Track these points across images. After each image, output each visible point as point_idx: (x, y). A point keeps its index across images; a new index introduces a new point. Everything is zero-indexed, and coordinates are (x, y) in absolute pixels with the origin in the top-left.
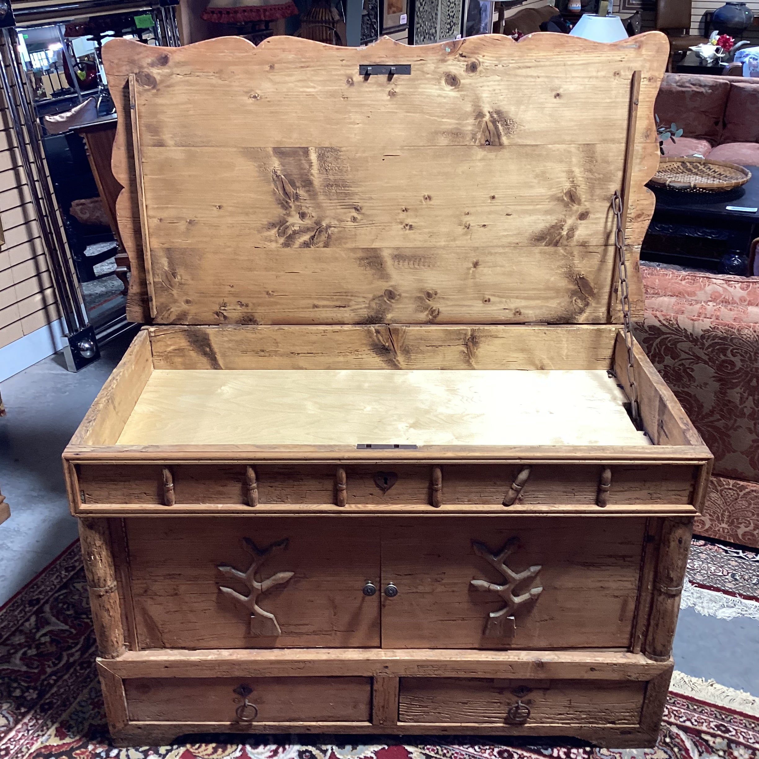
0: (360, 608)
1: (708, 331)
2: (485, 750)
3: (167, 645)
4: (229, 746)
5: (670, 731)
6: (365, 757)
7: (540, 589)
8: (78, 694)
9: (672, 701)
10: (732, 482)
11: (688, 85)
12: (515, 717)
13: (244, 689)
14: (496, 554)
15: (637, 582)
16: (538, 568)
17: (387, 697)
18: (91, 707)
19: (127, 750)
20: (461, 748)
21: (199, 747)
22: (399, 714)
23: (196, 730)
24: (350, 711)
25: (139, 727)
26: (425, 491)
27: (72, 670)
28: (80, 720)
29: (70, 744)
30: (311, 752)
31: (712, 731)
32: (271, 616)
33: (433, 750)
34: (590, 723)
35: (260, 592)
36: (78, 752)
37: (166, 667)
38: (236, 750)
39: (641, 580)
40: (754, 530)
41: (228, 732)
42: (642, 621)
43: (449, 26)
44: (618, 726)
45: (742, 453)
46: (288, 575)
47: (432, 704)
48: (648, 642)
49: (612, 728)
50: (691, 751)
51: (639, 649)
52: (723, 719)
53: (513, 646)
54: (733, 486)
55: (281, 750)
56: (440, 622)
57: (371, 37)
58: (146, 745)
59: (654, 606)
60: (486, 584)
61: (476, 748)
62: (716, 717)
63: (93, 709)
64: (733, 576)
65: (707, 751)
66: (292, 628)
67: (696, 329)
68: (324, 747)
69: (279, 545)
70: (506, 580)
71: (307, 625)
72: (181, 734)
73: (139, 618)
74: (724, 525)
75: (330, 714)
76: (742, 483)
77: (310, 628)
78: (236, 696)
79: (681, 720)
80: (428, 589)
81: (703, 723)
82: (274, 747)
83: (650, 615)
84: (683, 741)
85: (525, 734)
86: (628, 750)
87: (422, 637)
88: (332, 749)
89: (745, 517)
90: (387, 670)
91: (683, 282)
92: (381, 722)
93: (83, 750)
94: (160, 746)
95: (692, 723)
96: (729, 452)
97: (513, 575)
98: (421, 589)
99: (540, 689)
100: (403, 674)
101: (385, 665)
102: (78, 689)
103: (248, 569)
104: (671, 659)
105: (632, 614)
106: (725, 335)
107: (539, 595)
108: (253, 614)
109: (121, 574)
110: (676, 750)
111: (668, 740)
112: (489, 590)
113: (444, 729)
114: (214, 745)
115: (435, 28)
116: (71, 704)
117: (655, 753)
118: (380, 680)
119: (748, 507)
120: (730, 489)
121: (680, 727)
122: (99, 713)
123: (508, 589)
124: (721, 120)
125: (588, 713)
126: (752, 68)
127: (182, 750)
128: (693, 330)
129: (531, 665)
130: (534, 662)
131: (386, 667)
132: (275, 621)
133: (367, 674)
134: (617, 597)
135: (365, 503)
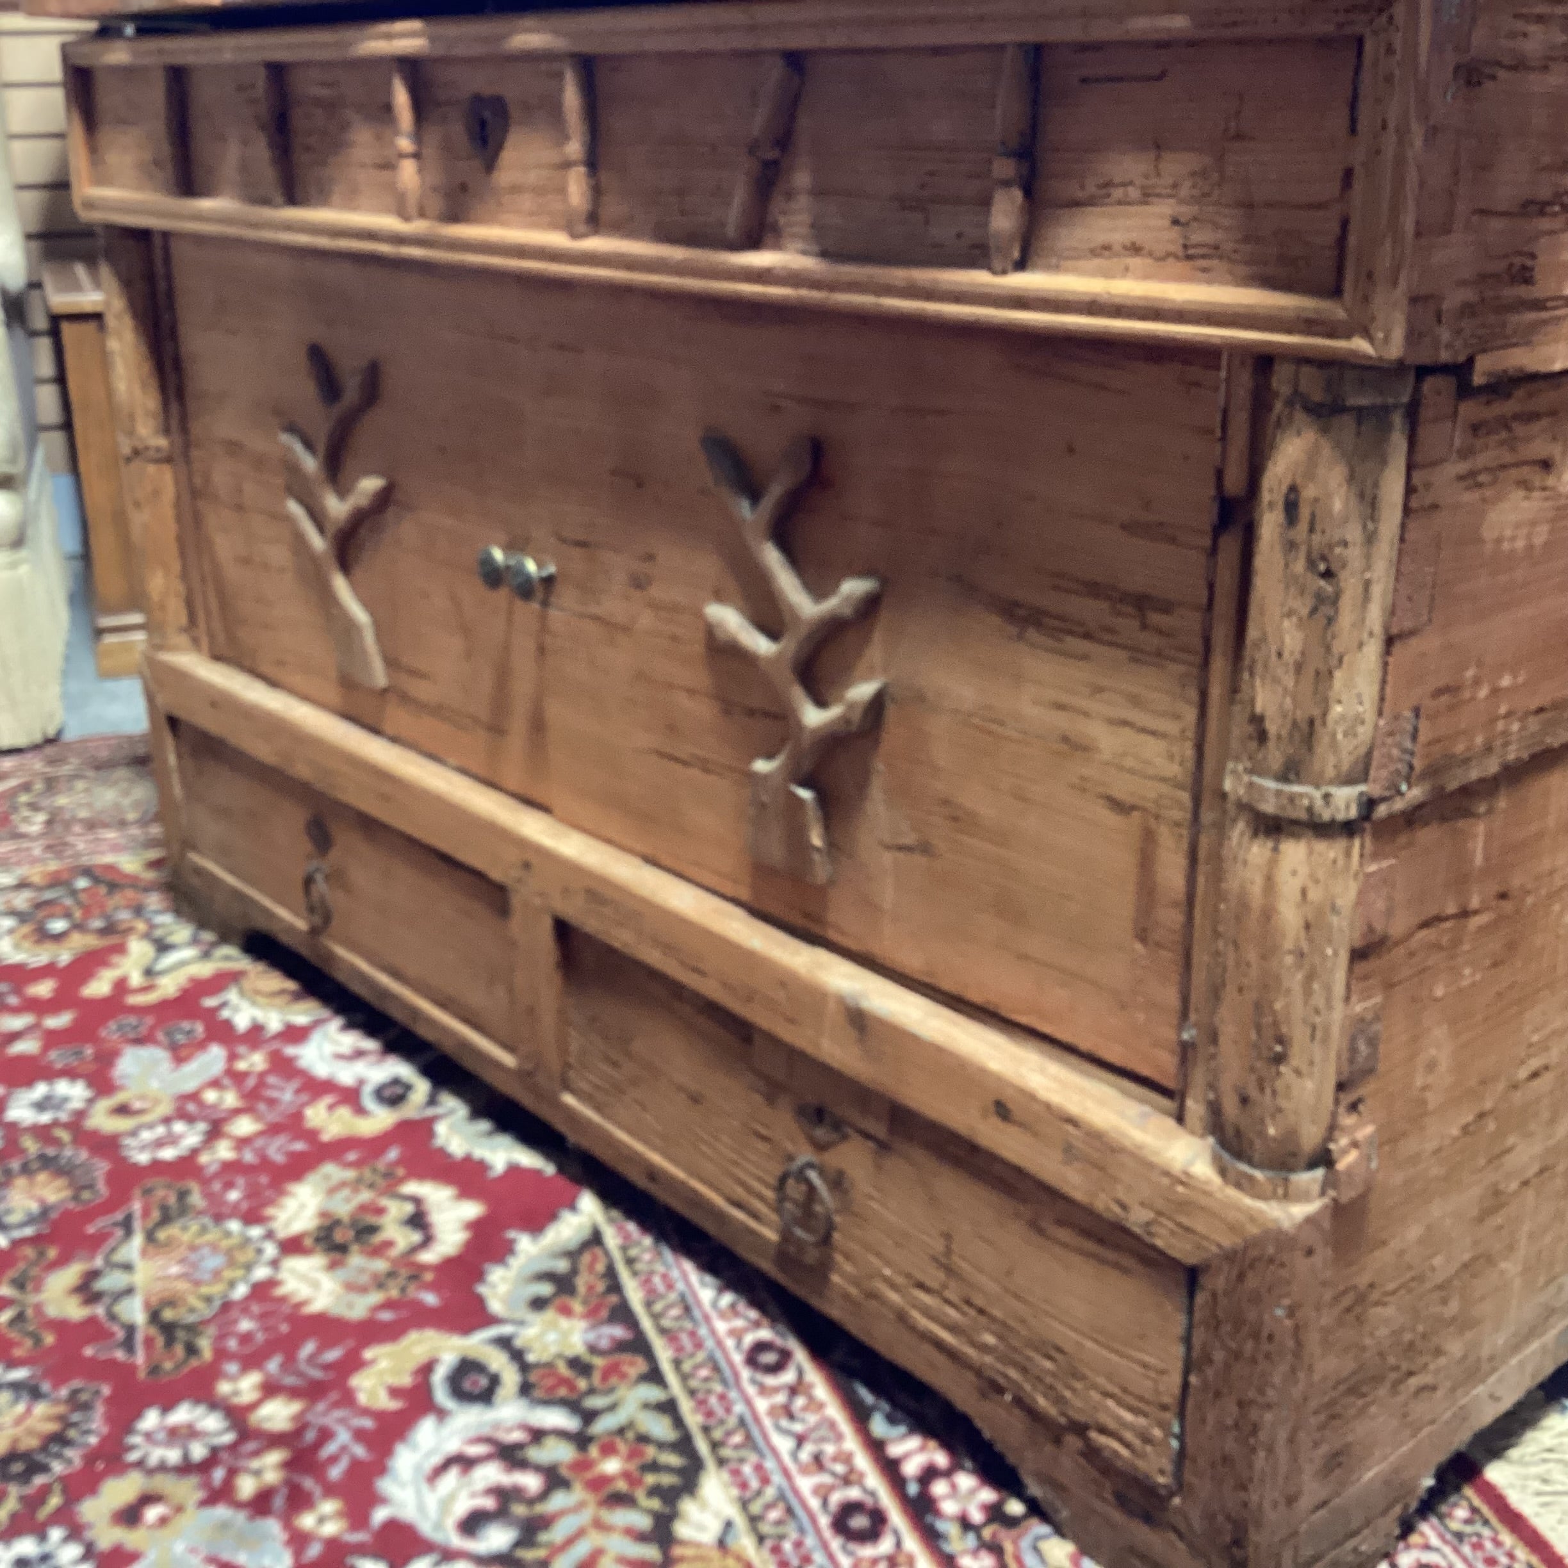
2: (740, 1317)
3: (246, 662)
6: (480, 1160)
7: (870, 689)
13: (319, 827)
14: (752, 500)
15: (1187, 749)
16: (864, 586)
19: (183, 926)
20: (693, 1275)
23: (264, 924)
24: (482, 995)
25: (199, 872)
29: (140, 880)
30: (410, 1090)
33: (627, 1238)
36: (130, 894)
39: (1199, 738)
41: (304, 953)
42: (1205, 963)
46: (376, 483)
47: (628, 1064)
55: (374, 1057)
56: (655, 759)
61: (728, 1298)
66: (405, 681)
68: (446, 1098)
70: (778, 615)
71: (427, 677)
77: (432, 693)
78: (311, 847)
80: (621, 612)
85: (835, 1314)
88: (453, 1110)
90: (529, 879)
92: (530, 1067)
93: (139, 895)
94: (227, 944)
97: (796, 594)
99: (863, 1134)
100: (564, 909)
101: (525, 856)
105: (1178, 918)
113: (653, 1172)
114: (295, 987)
118: (519, 912)
123: (782, 654)
127: (241, 966)
129: (832, 1006)
130: (841, 1000)
131: (527, 866)
132: (369, 638)
133: (496, 875)
134: (1119, 807)
135: (452, 220)
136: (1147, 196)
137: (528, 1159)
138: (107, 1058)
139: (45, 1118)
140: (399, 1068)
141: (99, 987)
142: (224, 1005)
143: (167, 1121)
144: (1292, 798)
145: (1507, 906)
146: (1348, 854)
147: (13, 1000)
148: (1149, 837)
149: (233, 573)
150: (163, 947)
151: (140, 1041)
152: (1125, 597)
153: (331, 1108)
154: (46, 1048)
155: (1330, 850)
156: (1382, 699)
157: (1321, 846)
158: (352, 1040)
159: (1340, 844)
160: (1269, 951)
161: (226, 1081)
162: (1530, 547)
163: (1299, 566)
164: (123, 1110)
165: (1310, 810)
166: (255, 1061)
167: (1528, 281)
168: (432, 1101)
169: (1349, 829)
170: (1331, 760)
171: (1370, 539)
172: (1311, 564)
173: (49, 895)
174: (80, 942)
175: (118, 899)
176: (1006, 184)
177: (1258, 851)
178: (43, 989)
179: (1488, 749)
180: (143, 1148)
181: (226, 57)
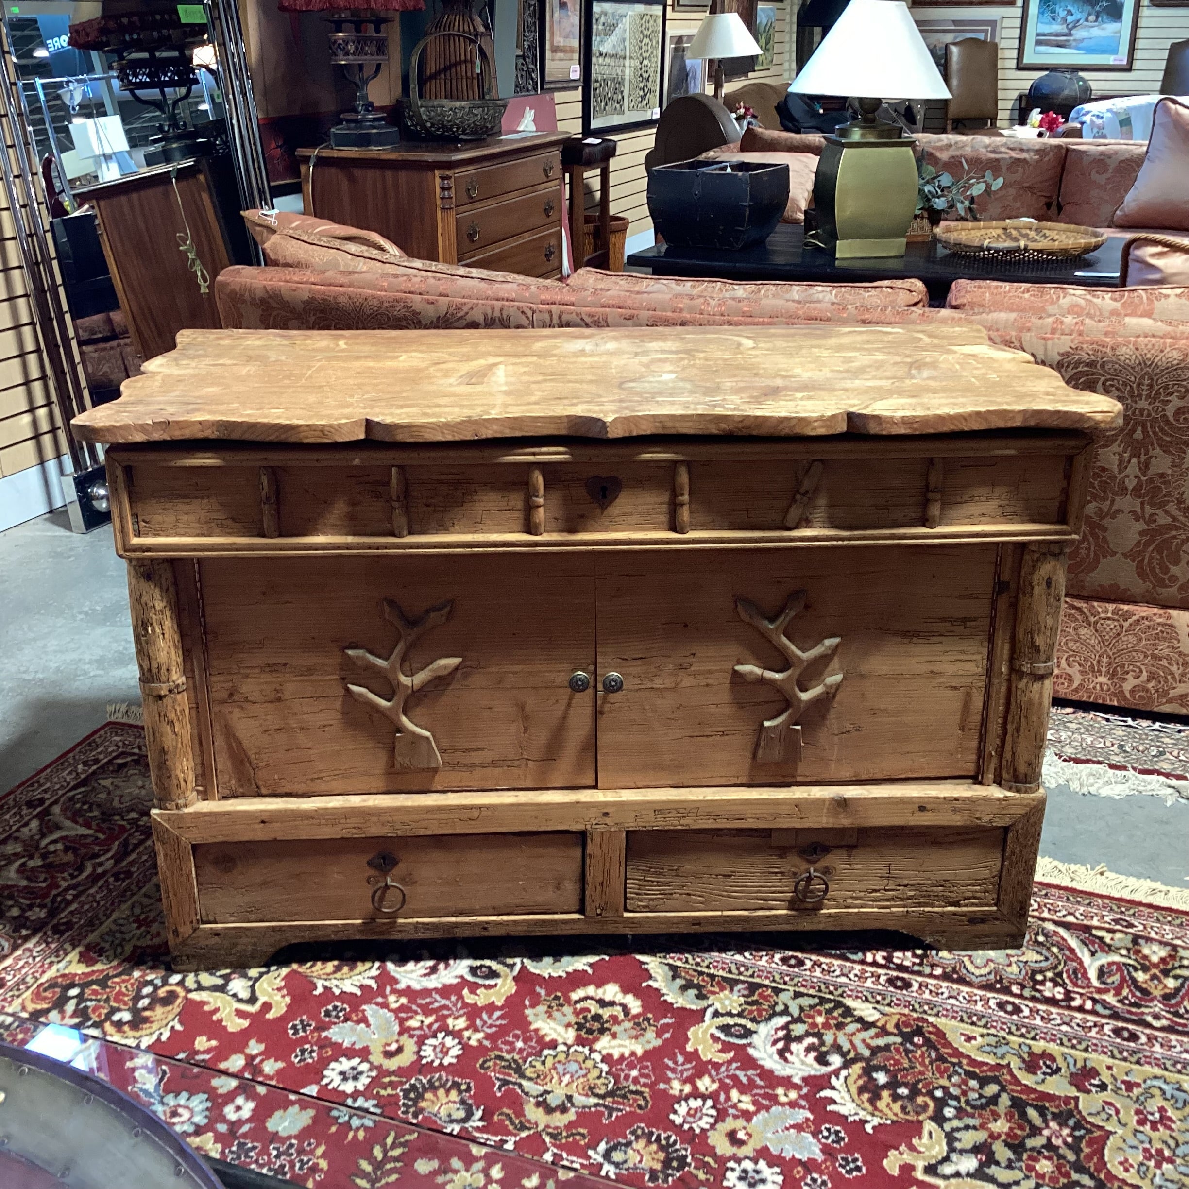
0: (565, 717)
1: (1067, 354)
2: (761, 957)
3: (264, 791)
4: (359, 964)
5: (1043, 929)
6: (575, 971)
7: (839, 677)
8: (113, 911)
9: (1044, 892)
10: (1111, 607)
11: (1003, 149)
12: (805, 897)
13: (384, 858)
14: (772, 620)
15: (985, 662)
16: (836, 641)
17: (607, 865)
18: (135, 925)
19: (196, 976)
20: (723, 955)
21: (311, 967)
22: (626, 898)
23: (307, 936)
24: (548, 896)
25: (217, 934)
26: (664, 508)
27: (101, 883)
28: (117, 942)
29: (103, 971)
30: (489, 967)
31: (1107, 926)
32: (427, 734)
33: (680, 959)
34: (920, 905)
35: (410, 691)
36: (116, 980)
37: (263, 822)
38: (370, 968)
39: (990, 658)
40: (1148, 681)
41: (358, 937)
42: (994, 728)
43: (641, 93)
44: (965, 909)
45: (1125, 555)
46: (454, 661)
47: (678, 880)
48: (1004, 763)
49: (955, 914)
50: (1077, 951)
51: (991, 776)
52: (1122, 912)
53: (799, 779)
54: (1113, 613)
55: (442, 966)
56: (688, 740)
57: (528, 90)
58: (226, 968)
59: (1013, 700)
60: (758, 671)
61: (747, 954)
62: (1112, 910)
63: (138, 928)
64: (1121, 747)
65: (1103, 950)
66: (459, 757)
67: (1049, 353)
68: (510, 961)
69: (441, 609)
70: (788, 663)
71: (482, 749)
72: (284, 944)
73: (220, 742)
74: (1102, 679)
75: (518, 901)
76: (1126, 607)
77: (487, 756)
78: (372, 872)
79: (1058, 914)
80: (669, 683)
81: (1092, 917)
82: (431, 963)
83: (1005, 718)
84: (1063, 939)
85: (821, 927)
86: (980, 952)
87: (659, 767)
88: (522, 963)
89: (1133, 662)
90: (607, 820)
91: (1027, 296)
92: (599, 911)
93: (124, 977)
94: (250, 968)
95: (1077, 918)
96: (1105, 557)
97: (798, 652)
98: (658, 683)
99: (842, 847)
100: (632, 825)
101: (605, 810)
102: (113, 904)
103: (391, 654)
104: (1041, 790)
105: (979, 717)
106: (1093, 358)
107: (838, 686)
108: (399, 731)
109: (192, 664)
110: (1055, 950)
111: (1041, 939)
112: (762, 680)
113: (697, 922)
114: (336, 963)
115: (622, 92)
116: (101, 924)
117: (1023, 954)
118: (597, 839)
119: (1137, 644)
120: (1109, 619)
121: (1056, 923)
122: (148, 932)
123: (789, 677)
124: (1055, 204)
125: (917, 887)
126: (1095, 130)
127: (285, 971)
128: (1045, 354)
129: (827, 803)
130: (833, 799)
131: (606, 814)
132: (433, 742)
133: (576, 828)
135: (572, 531)
136: (988, 499)
137: (590, 959)
139: (365, 1080)
140: (462, 963)
141: (236, 1024)
142: (327, 988)
143: (421, 1043)
147: (204, 1056)
148: (968, 695)
150: (218, 989)
151: (322, 1029)
152: (957, 620)
153: (474, 993)
154: (284, 1060)
158: (415, 967)
161: (403, 1015)
164: (391, 1054)
166: (396, 1000)
168: (509, 965)
173: (69, 1009)
174: (163, 1013)
175: (121, 987)
176: (936, 501)
178: (205, 1043)
180: (440, 1058)
181: (357, 462)
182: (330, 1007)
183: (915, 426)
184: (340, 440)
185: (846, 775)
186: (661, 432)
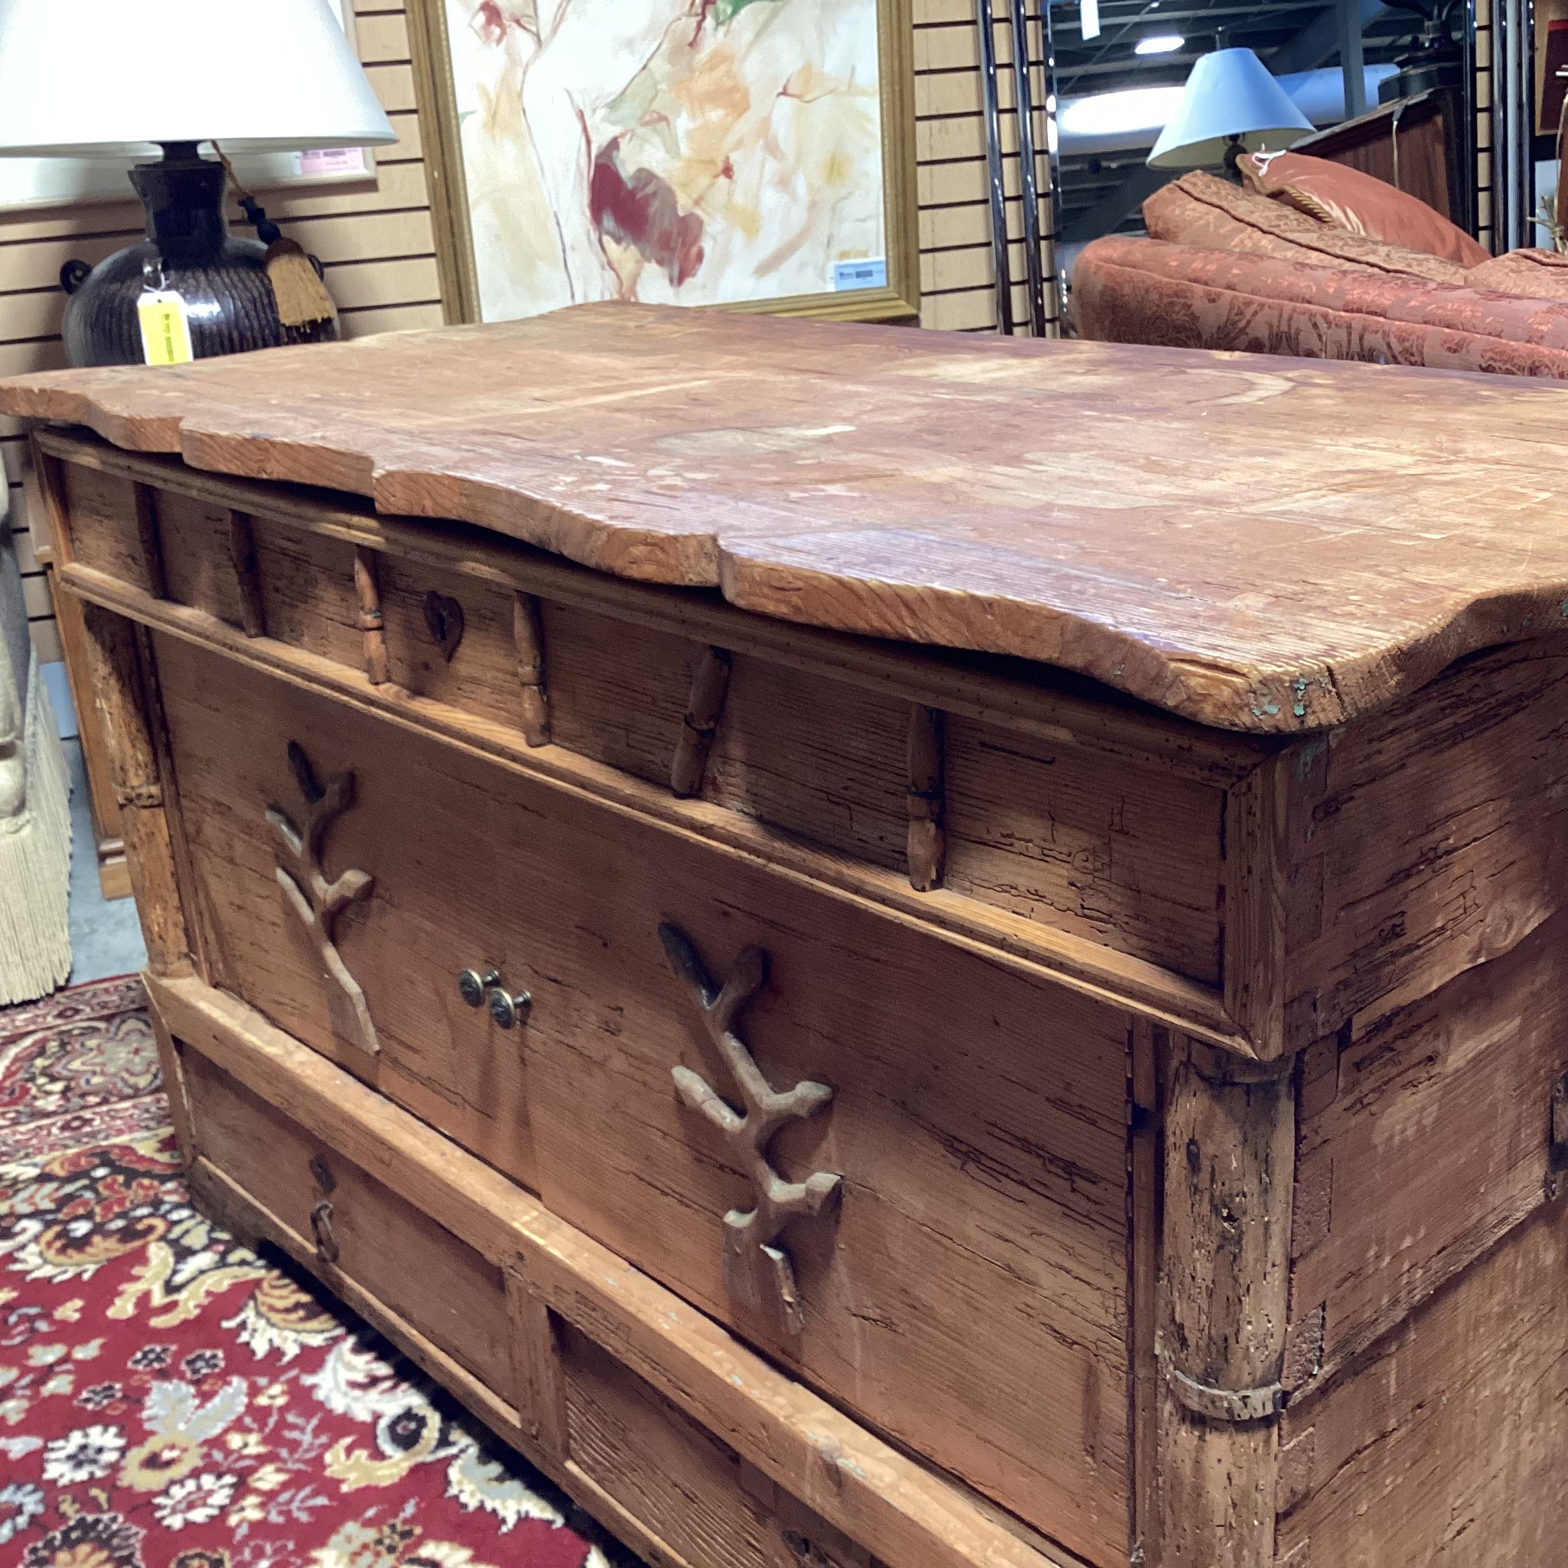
3: (244, 993)
4: (323, 1317)
7: (830, 1180)
13: (321, 1169)
14: (709, 993)
15: (1120, 1304)
16: (819, 1090)
19: (199, 1223)
21: (281, 1287)
22: (568, 1433)
23: (276, 1238)
24: (486, 1351)
25: (211, 1177)
30: (423, 1426)
32: (352, 986)
36: (146, 1182)
37: (215, 1037)
38: (323, 1332)
39: (1130, 1301)
41: (315, 1274)
42: (1148, 1495)
46: (359, 879)
47: (624, 1448)
53: (807, 1374)
56: (635, 1180)
58: (228, 1232)
60: (698, 1092)
66: (397, 1050)
68: (456, 1436)
70: (743, 1101)
71: (416, 1051)
72: (260, 1234)
75: (455, 1342)
77: (423, 1066)
78: (316, 1181)
80: (595, 1050)
82: (383, 1371)
87: (606, 1212)
88: (463, 1450)
90: (522, 1267)
92: (534, 1432)
93: (155, 1183)
94: (243, 1247)
98: (580, 1042)
100: (552, 1300)
101: (519, 1248)
105: (1122, 1445)
108: (326, 970)
112: (704, 1117)
113: (655, 1553)
118: (515, 1293)
123: (749, 1132)
127: (257, 1274)
129: (810, 1457)
130: (818, 1453)
131: (520, 1256)
132: (361, 1008)
133: (491, 1257)
134: (1061, 1337)
135: (418, 691)
136: (1045, 856)
137: (538, 1509)
138: (136, 1398)
139: (82, 1475)
140: (412, 1399)
141: (123, 1308)
142: (243, 1326)
143: (196, 1474)
144: (1213, 1400)
145: (1426, 1412)
146: (1267, 1441)
147: (43, 1326)
148: (1092, 1372)
149: (227, 915)
150: (183, 1253)
151: (163, 1375)
152: (1054, 1159)
153: (349, 1450)
154: (78, 1387)
155: (1252, 1441)
156: (1289, 1308)
157: (1242, 1438)
158: (365, 1364)
159: (1260, 1435)
160: (1202, 1522)
161: (248, 1421)
162: (1421, 1129)
163: (1205, 1208)
164: (153, 1462)
165: (1229, 1410)
166: (275, 1395)
167: (1398, 936)
168: (444, 1442)
169: (1267, 1422)
170: (1247, 1369)
171: (1266, 1190)
172: (1215, 1209)
173: (69, 1189)
174: (105, 1248)
175: (135, 1193)
176: (919, 818)
177: (1186, 1436)
178: (70, 1311)
179: (1395, 1302)
180: (174, 1511)
181: (194, 493)
182: (208, 1353)
183: (795, 600)
184: (144, 448)
185: (883, 1419)
186: (470, 518)
